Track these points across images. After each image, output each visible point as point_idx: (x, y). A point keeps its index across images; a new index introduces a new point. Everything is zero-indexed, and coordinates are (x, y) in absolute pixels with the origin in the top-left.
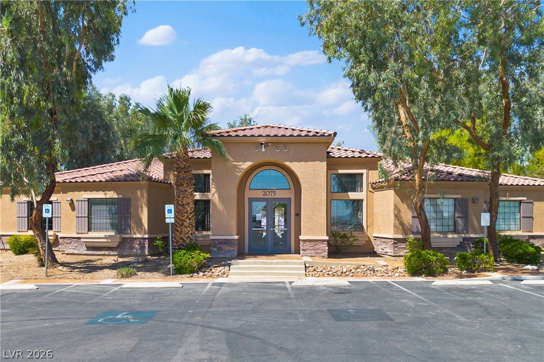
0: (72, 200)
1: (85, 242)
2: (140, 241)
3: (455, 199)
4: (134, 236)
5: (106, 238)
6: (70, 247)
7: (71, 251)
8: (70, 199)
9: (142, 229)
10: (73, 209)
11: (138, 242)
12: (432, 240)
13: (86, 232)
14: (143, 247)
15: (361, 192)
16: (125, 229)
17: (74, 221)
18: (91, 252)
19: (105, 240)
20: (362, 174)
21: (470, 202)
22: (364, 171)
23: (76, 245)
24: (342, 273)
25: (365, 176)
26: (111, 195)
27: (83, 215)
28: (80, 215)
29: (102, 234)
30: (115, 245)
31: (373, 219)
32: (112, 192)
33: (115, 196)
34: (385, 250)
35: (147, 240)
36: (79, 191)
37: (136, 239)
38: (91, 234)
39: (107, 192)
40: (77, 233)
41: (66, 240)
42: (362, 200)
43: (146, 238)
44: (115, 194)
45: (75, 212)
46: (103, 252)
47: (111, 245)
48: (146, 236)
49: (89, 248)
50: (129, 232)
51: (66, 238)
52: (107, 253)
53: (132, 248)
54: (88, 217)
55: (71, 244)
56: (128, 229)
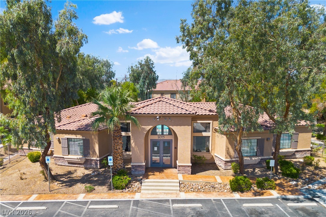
0: (59, 139)
1: (67, 160)
2: (95, 161)
3: (258, 139)
4: (92, 158)
5: (77, 159)
6: (60, 162)
7: (60, 164)
8: (58, 138)
9: (96, 155)
10: (60, 143)
11: (94, 162)
12: (244, 161)
13: (67, 154)
14: (96, 164)
15: (209, 132)
16: (87, 155)
17: (61, 149)
18: (70, 165)
19: (77, 160)
20: (210, 123)
21: (265, 140)
22: (211, 122)
23: (63, 161)
24: (198, 189)
25: (211, 124)
26: (79, 137)
27: (65, 146)
28: (64, 146)
29: (75, 157)
30: (83, 162)
31: (215, 146)
32: (79, 135)
33: (81, 137)
34: (220, 165)
35: (99, 161)
36: (62, 134)
37: (93, 160)
38: (70, 156)
39: (77, 135)
40: (63, 155)
41: (57, 158)
42: (209, 137)
43: (98, 160)
44: (81, 136)
45: (61, 144)
46: (76, 165)
47: (81, 162)
48: (98, 159)
49: (69, 163)
50: (89, 156)
51: (57, 157)
52: (78, 166)
53: (91, 164)
54: (68, 147)
55: (60, 160)
56: (89, 155)
